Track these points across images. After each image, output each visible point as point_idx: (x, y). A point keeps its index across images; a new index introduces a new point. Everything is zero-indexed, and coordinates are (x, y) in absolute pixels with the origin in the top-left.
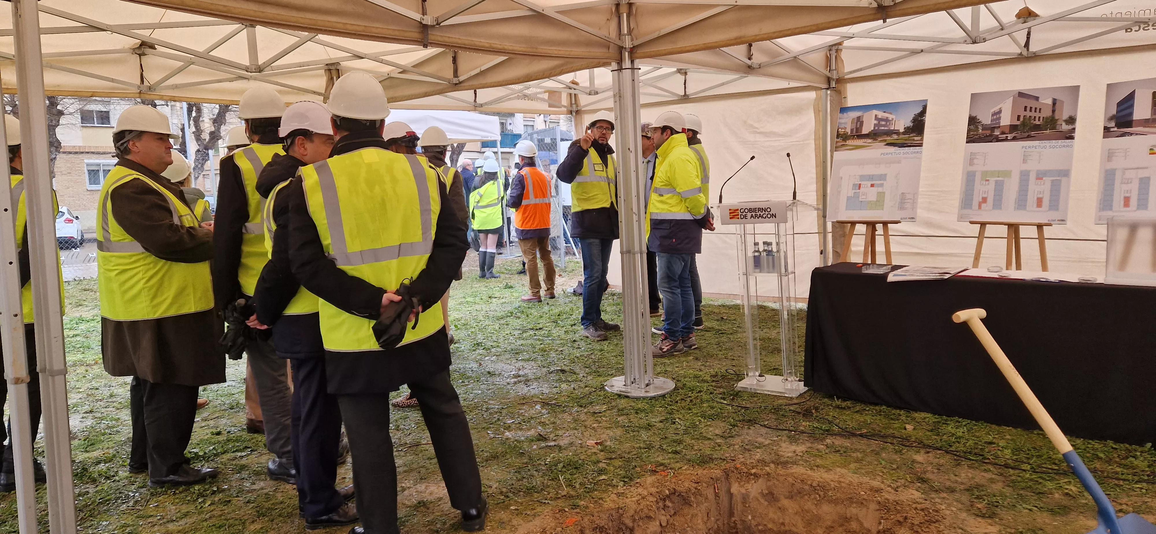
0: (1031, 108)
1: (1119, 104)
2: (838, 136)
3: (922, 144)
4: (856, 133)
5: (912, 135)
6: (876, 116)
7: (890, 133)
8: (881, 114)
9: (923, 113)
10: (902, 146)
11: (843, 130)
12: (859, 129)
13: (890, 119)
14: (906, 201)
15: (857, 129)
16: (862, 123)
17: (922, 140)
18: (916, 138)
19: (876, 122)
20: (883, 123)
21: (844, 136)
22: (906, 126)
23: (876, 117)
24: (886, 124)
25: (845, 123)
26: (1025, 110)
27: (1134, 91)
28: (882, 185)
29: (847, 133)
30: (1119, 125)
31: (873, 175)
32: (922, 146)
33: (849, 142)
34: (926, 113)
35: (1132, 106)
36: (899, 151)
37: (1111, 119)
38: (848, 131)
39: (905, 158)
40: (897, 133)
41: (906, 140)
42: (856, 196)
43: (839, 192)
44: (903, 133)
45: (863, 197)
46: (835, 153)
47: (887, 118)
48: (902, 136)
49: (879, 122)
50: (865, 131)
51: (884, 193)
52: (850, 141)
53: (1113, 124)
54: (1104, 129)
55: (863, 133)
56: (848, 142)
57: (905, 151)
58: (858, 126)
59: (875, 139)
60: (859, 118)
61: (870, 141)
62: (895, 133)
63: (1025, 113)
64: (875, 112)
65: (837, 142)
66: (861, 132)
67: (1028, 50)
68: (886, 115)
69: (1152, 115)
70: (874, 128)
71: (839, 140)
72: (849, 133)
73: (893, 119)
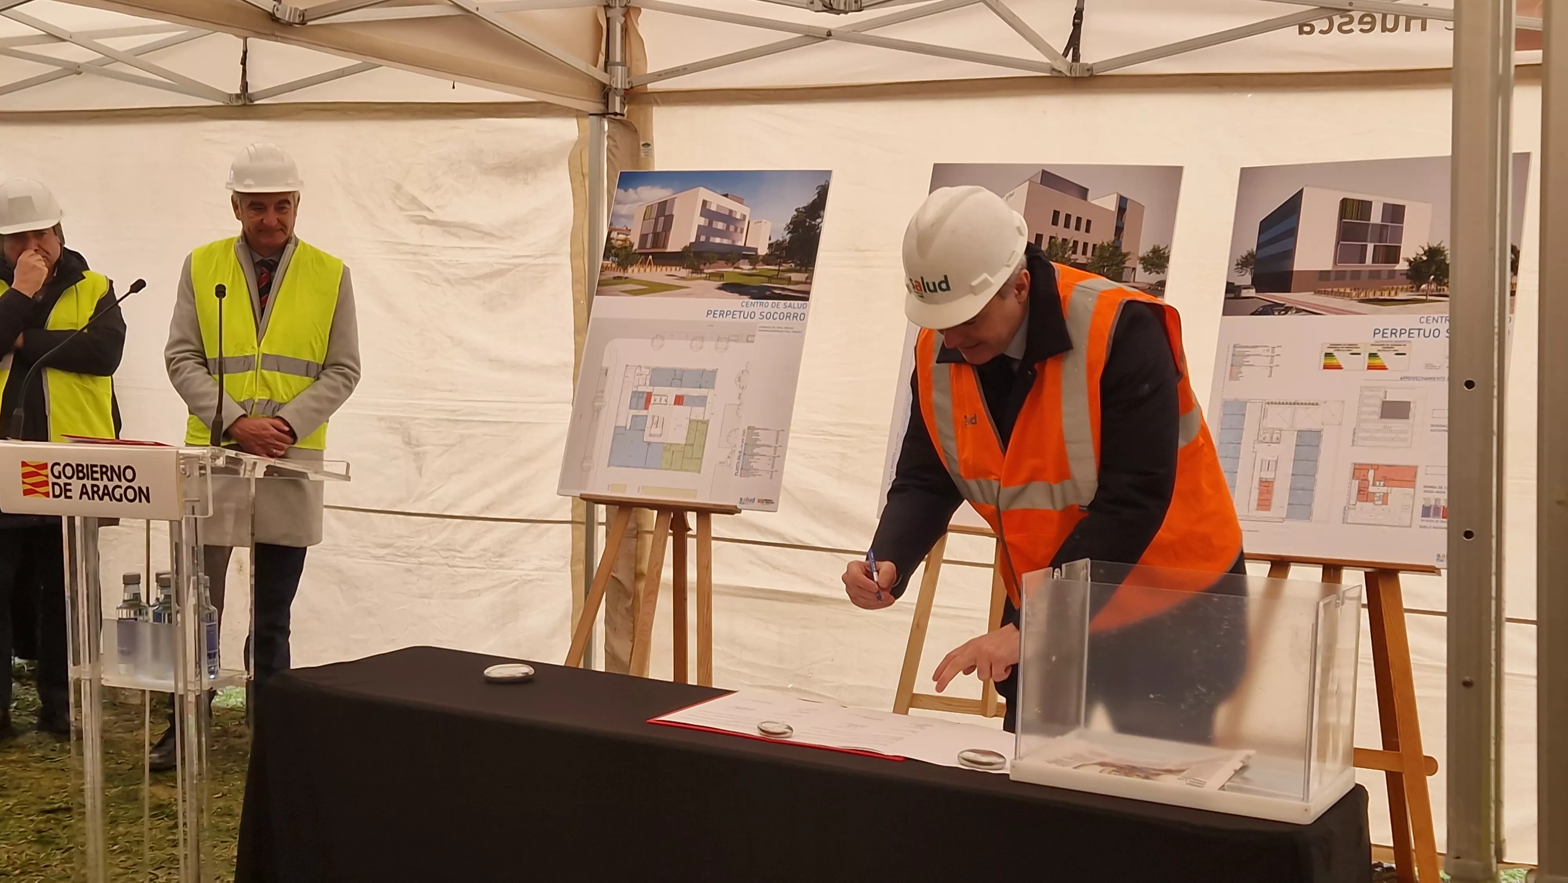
0: (1068, 217)
1: (1265, 225)
2: (610, 250)
3: (808, 293)
4: (655, 245)
5: (785, 266)
6: (705, 203)
7: (734, 255)
8: (717, 201)
9: (817, 207)
10: (760, 293)
11: (622, 237)
12: (660, 236)
13: (738, 217)
14: (756, 450)
15: (656, 235)
16: (669, 219)
17: (809, 281)
18: (794, 276)
19: (702, 221)
20: (720, 225)
21: (623, 253)
22: (773, 241)
23: (705, 211)
24: (728, 228)
25: (630, 217)
26: (1055, 222)
27: (1301, 192)
28: (702, 401)
29: (632, 245)
30: (1259, 284)
31: (683, 371)
32: (807, 299)
33: (635, 272)
34: (823, 208)
35: (1292, 233)
36: (751, 309)
37: (1243, 263)
38: (635, 239)
39: (764, 329)
40: (752, 257)
41: (770, 278)
42: (638, 424)
43: (597, 411)
44: (766, 260)
45: (654, 431)
46: (595, 297)
47: (731, 211)
48: (761, 267)
49: (710, 223)
50: (675, 244)
51: (706, 423)
52: (636, 270)
53: (1246, 279)
54: (1227, 292)
55: (668, 250)
56: (630, 270)
57: (766, 310)
58: (659, 229)
59: (697, 270)
60: (663, 206)
61: (684, 272)
62: (746, 257)
63: (1052, 231)
64: (703, 193)
65: (604, 269)
66: (665, 246)
67: (1076, 57)
68: (729, 204)
69: (1335, 263)
70: (698, 237)
71: (608, 263)
72: (636, 247)
73: (744, 216)
